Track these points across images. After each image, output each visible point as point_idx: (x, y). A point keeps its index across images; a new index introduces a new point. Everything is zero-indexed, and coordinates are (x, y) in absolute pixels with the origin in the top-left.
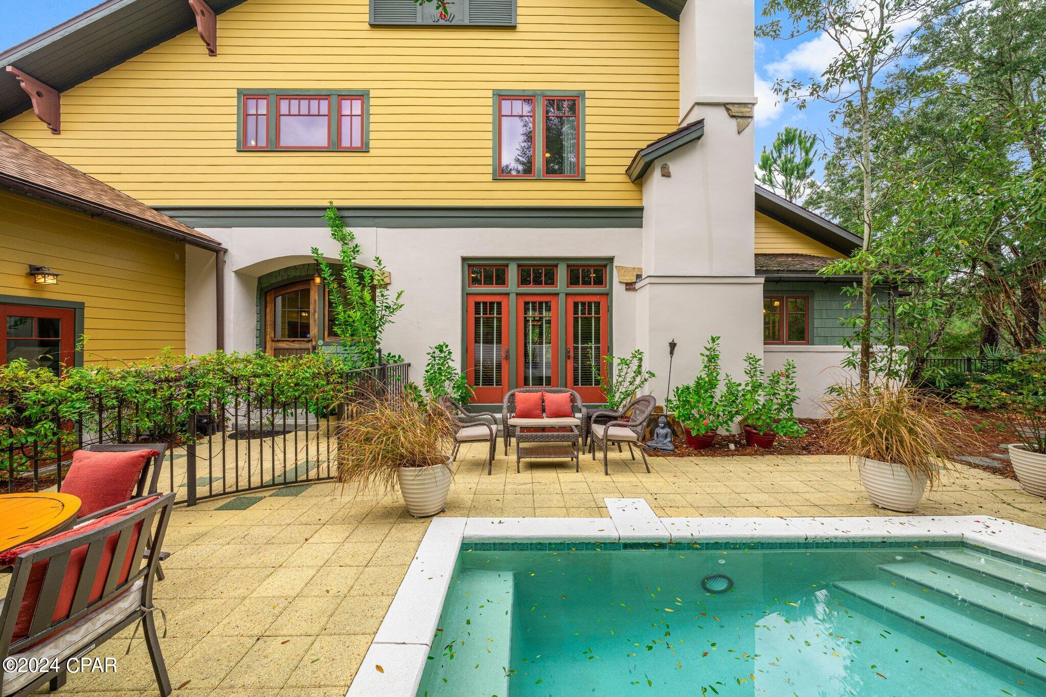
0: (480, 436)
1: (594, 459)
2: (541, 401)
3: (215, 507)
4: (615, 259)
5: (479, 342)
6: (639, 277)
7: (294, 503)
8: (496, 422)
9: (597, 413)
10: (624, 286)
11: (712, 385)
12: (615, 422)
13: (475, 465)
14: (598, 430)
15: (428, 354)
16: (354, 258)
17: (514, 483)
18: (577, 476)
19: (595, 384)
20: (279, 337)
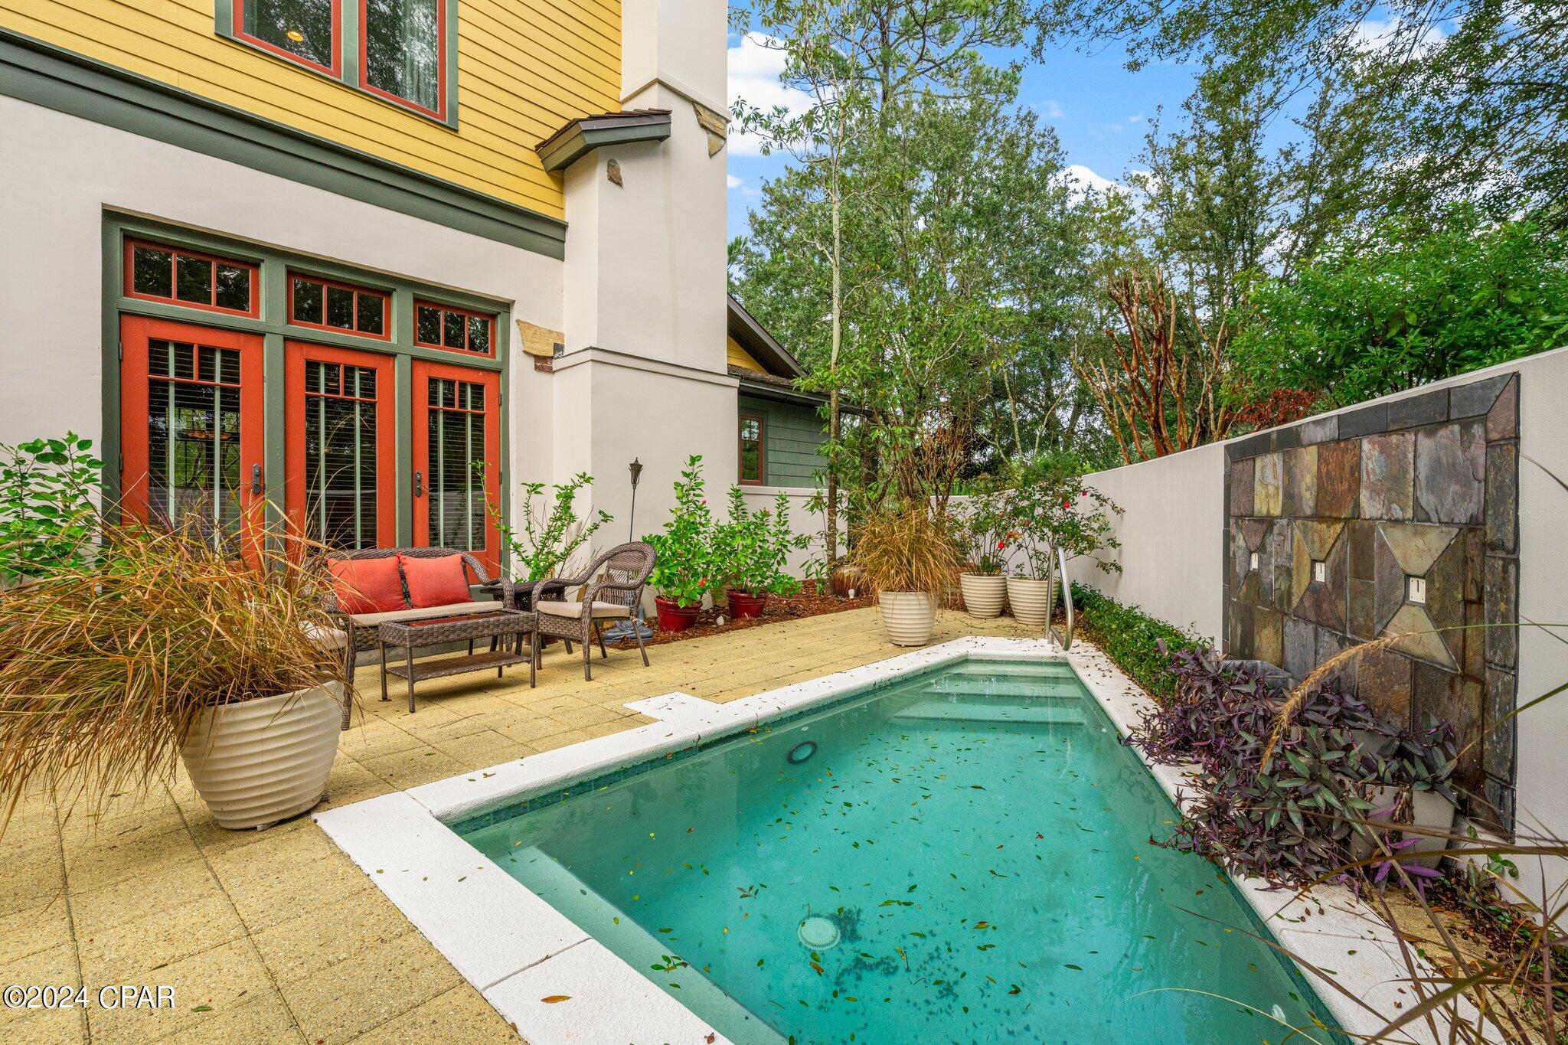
2: (396, 575)
4: (515, 306)
6: (558, 348)
10: (531, 362)
11: (692, 527)
19: (474, 548)
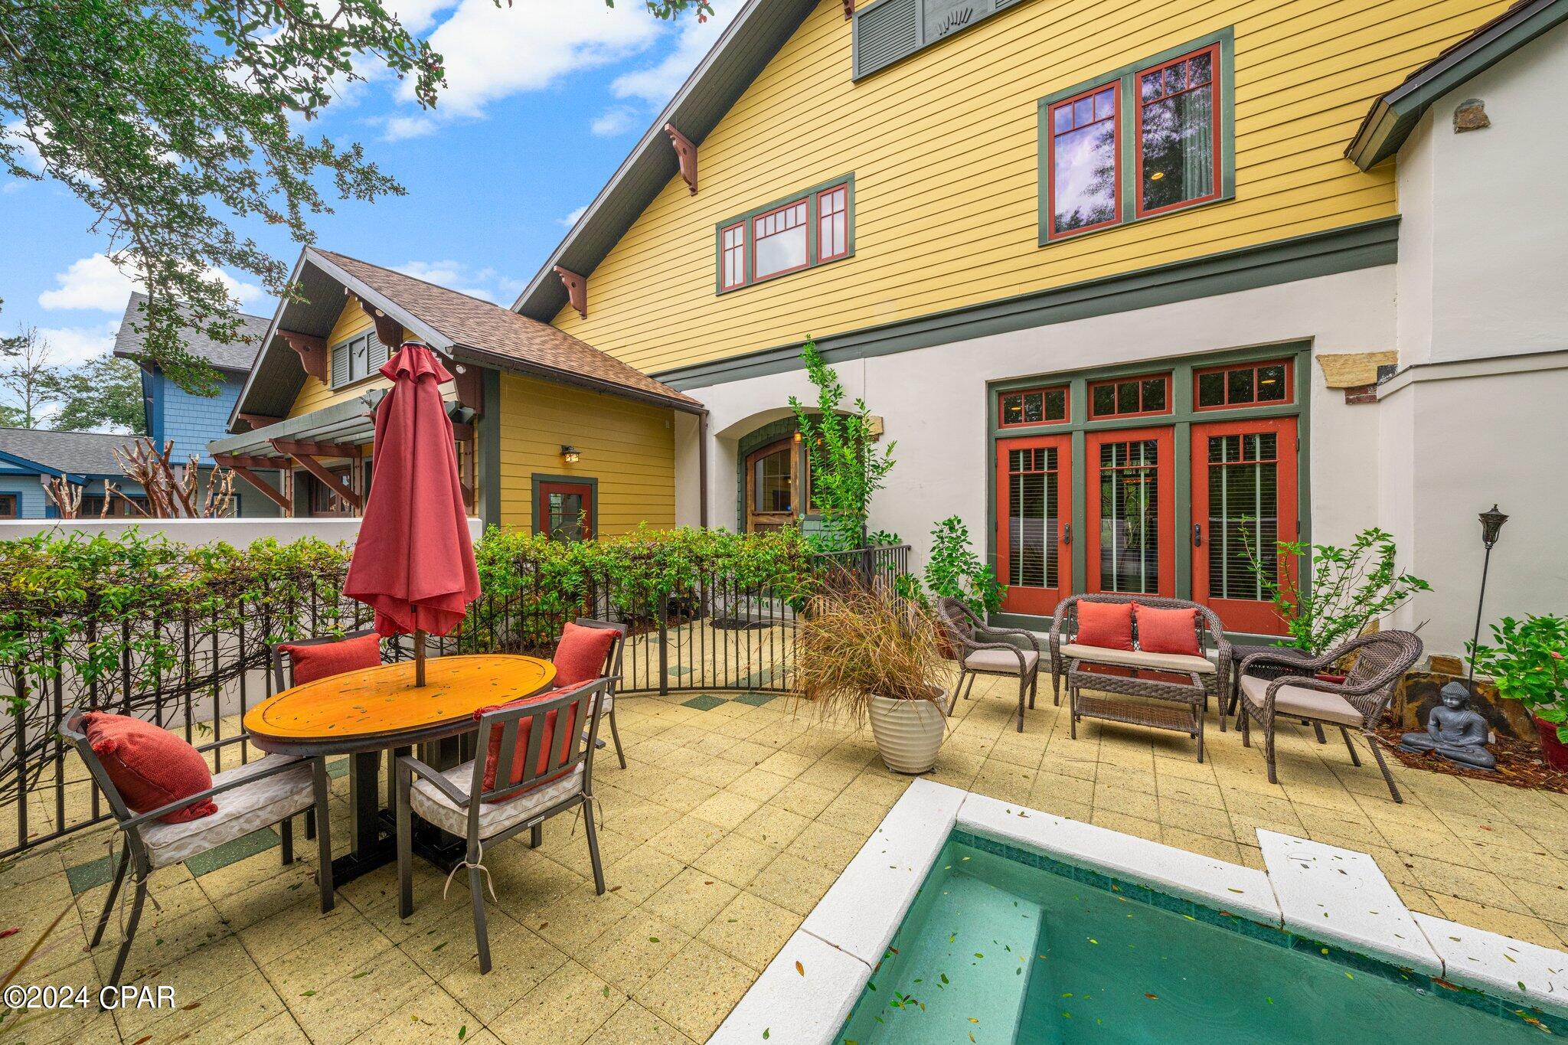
0: (1006, 666)
1: (1247, 744)
2: (1128, 621)
3: (685, 701)
4: (1316, 342)
5: (1018, 515)
6: (1386, 371)
7: (754, 715)
8: (1035, 646)
9: (1256, 655)
10: (1341, 397)
12: (1297, 678)
13: (998, 711)
14: (1256, 689)
15: (933, 533)
16: (836, 404)
17: (1062, 755)
18: (1202, 771)
19: (1263, 597)
20: (760, 510)
